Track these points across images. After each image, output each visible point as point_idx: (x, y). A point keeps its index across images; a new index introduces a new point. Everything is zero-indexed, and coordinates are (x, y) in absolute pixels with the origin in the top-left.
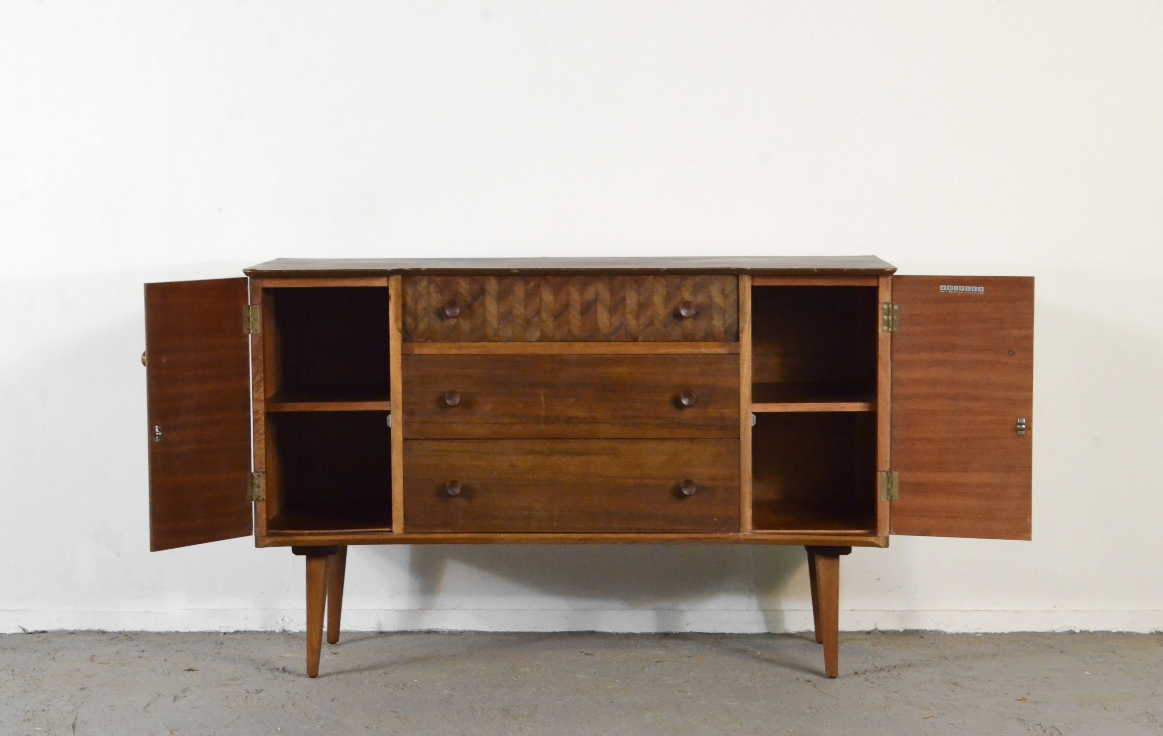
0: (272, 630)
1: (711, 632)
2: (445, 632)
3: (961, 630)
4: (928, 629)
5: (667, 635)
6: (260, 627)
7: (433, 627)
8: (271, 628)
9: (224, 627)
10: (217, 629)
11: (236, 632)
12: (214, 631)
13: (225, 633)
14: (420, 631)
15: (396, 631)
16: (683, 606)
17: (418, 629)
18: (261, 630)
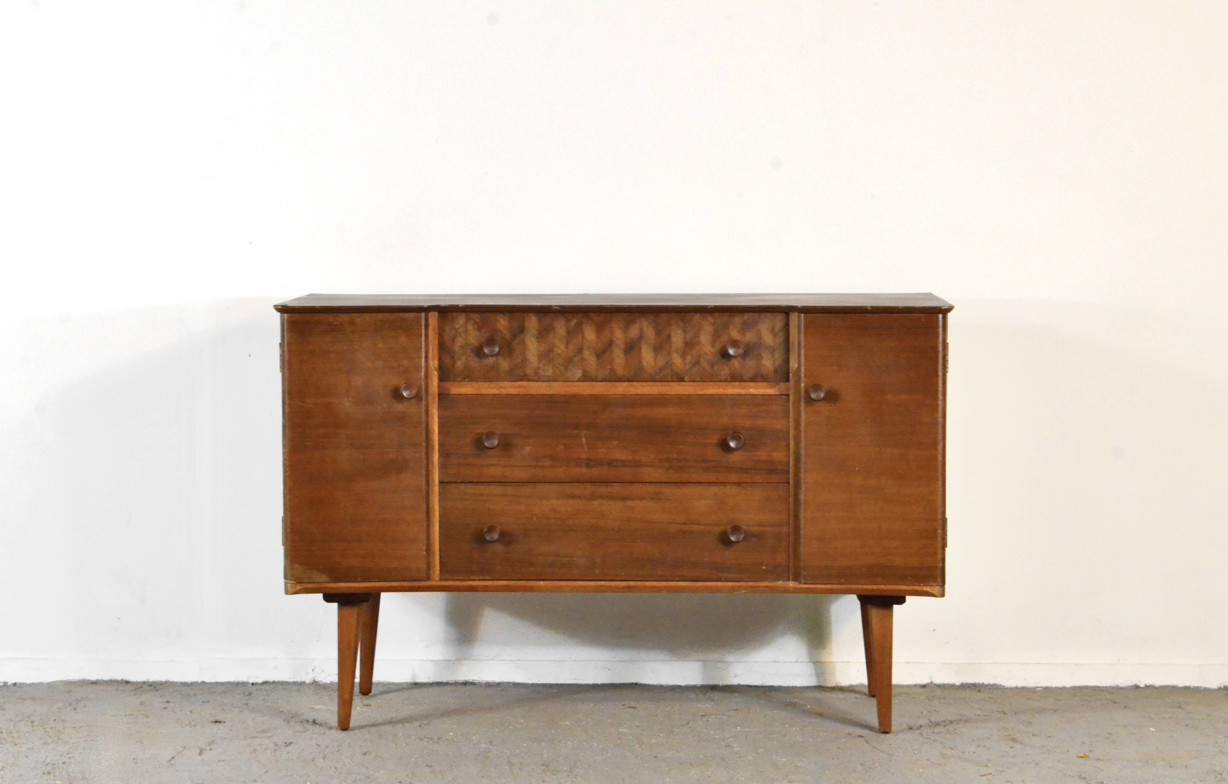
0: (303, 680)
1: (759, 685)
2: (482, 683)
3: (1020, 684)
4: (986, 683)
5: (714, 688)
6: (290, 678)
7: (470, 678)
8: (301, 679)
9: (252, 677)
10: (245, 679)
11: (266, 683)
12: (241, 682)
13: (253, 684)
14: (456, 682)
15: (432, 682)
16: (730, 658)
17: (454, 680)
18: (291, 680)
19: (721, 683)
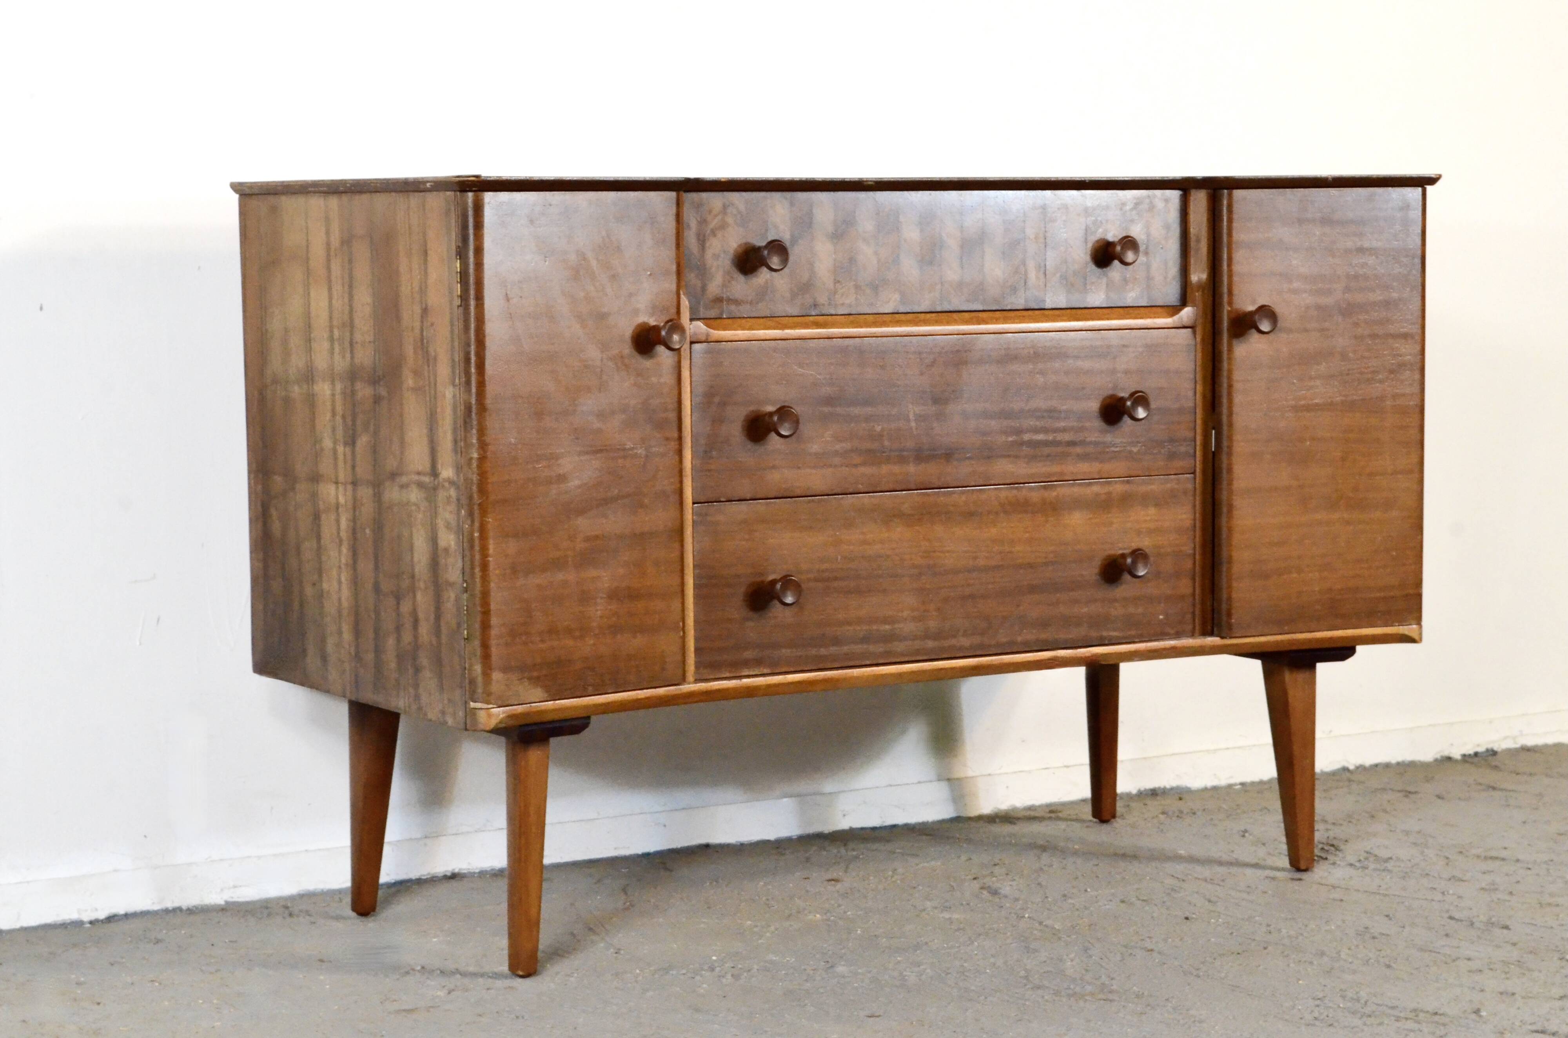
0: (176, 904)
1: (878, 826)
2: (474, 873)
3: (1210, 783)
4: (1168, 787)
5: (820, 837)
6: (153, 903)
7: (454, 867)
8: (173, 902)
9: (86, 911)
10: (74, 916)
11: (111, 919)
12: (69, 921)
13: (91, 922)
14: (433, 877)
15: (393, 881)
16: (829, 786)
17: (429, 874)
18: (156, 907)
19: (827, 829)
